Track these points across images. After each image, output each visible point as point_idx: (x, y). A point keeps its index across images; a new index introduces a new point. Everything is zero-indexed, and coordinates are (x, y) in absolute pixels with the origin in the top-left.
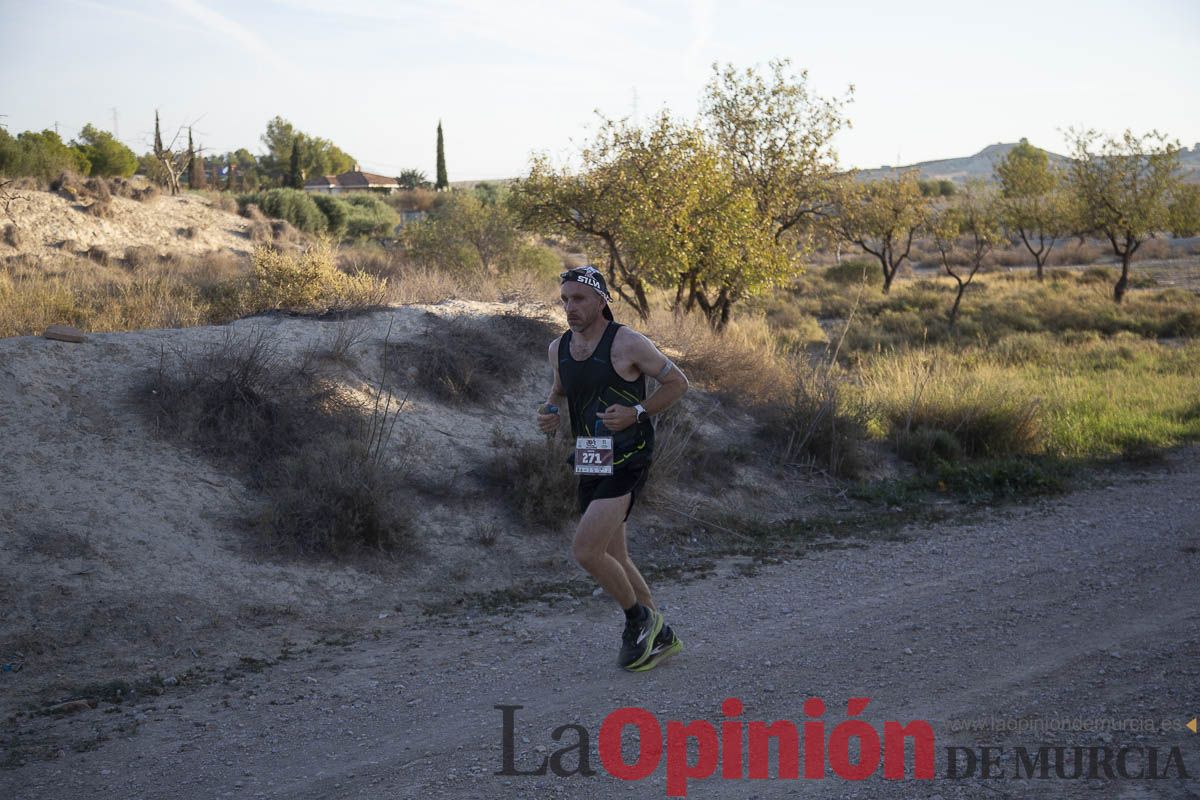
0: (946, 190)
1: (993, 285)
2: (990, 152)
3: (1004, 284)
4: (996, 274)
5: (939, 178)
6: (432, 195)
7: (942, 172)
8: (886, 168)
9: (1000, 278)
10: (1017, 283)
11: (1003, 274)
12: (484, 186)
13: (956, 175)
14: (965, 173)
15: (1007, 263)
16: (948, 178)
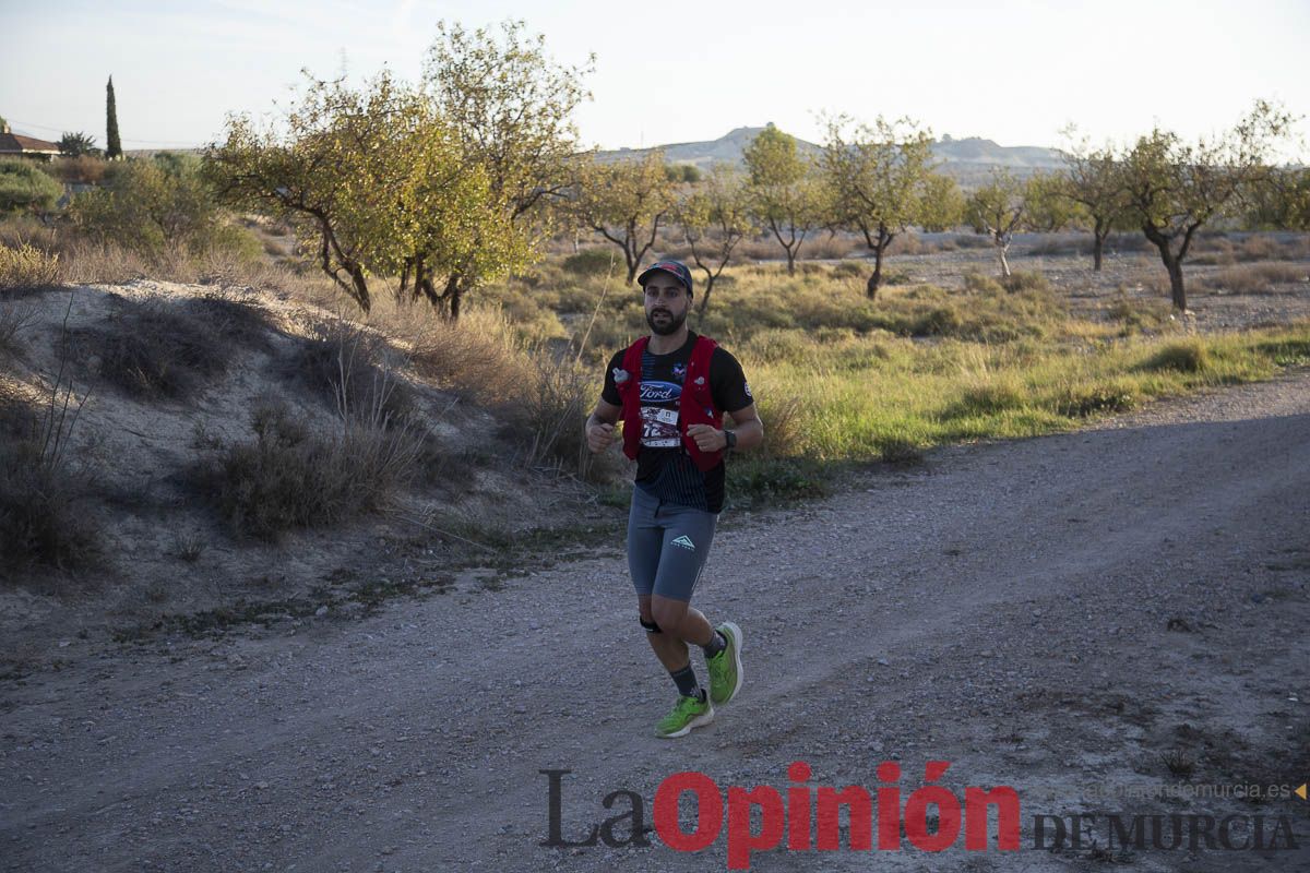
0: (690, 176)
1: (743, 279)
2: (735, 136)
3: (754, 277)
4: (745, 268)
5: (683, 162)
6: (102, 163)
7: (687, 157)
8: (624, 151)
9: (750, 271)
10: (767, 277)
11: (753, 267)
12: (165, 156)
13: (700, 160)
14: (709, 159)
15: (757, 256)
16: (692, 163)
